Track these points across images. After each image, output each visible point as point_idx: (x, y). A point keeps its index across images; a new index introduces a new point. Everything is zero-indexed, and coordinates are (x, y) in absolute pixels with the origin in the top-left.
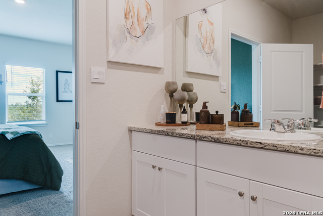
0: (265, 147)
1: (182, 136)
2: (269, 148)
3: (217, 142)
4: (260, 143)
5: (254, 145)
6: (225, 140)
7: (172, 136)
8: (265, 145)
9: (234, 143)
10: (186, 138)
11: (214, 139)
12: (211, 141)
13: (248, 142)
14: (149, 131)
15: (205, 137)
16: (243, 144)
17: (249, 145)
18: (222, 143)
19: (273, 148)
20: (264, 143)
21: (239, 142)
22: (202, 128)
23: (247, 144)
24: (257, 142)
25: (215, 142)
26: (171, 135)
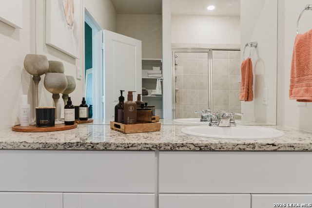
0: (280, 149)
1: (130, 148)
2: (284, 149)
3: (205, 151)
4: (273, 145)
5: (265, 148)
6: (219, 146)
7: (106, 149)
8: (280, 146)
9: (235, 149)
10: (140, 150)
11: (200, 147)
12: (194, 150)
13: (256, 145)
14: (37, 146)
15: (183, 145)
16: (248, 149)
17: (256, 149)
18: (213, 150)
19: (290, 149)
20: (278, 144)
21: (242, 147)
22: (133, 131)
23: (254, 147)
24: (268, 144)
25: (201, 150)
26: (102, 148)
